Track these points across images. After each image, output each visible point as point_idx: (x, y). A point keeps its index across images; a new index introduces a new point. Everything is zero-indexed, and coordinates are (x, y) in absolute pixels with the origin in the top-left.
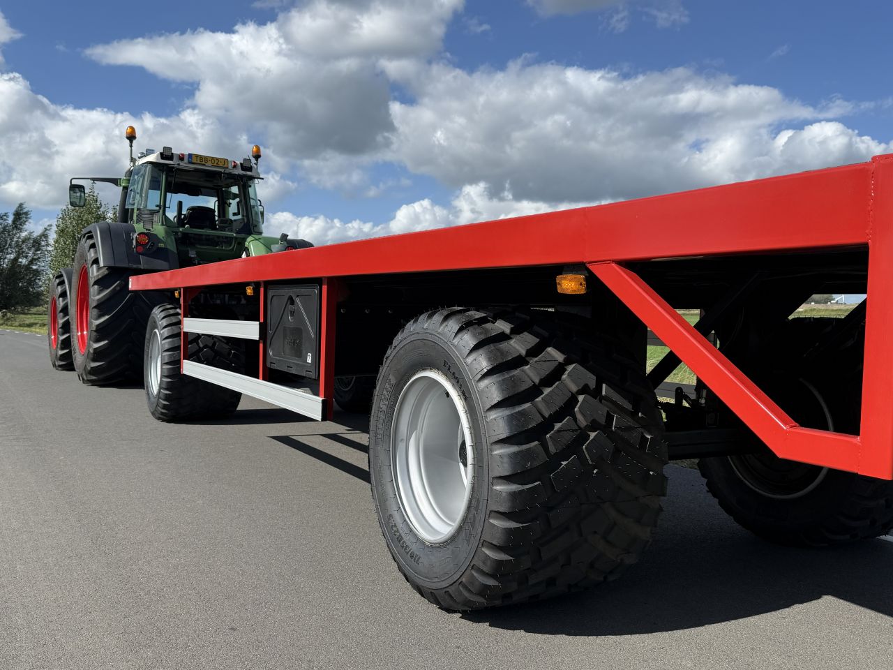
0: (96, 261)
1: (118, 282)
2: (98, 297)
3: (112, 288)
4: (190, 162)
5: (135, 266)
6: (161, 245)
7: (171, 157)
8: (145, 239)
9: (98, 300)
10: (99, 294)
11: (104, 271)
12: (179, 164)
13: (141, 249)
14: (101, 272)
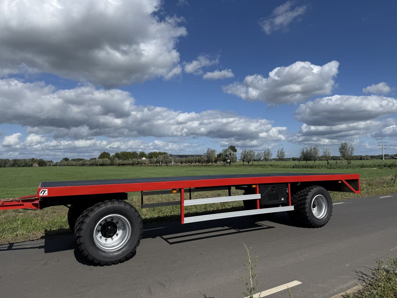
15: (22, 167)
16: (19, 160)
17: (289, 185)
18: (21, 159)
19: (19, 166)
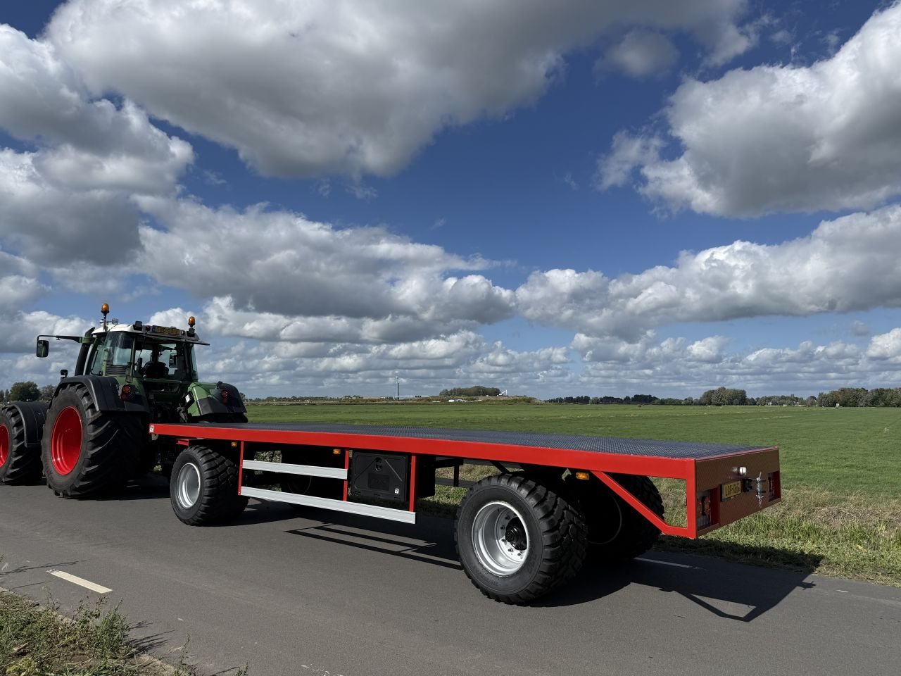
0: (92, 406)
1: (109, 422)
2: (93, 434)
3: (105, 426)
4: (153, 332)
5: (121, 410)
6: (137, 393)
7: (140, 329)
8: (128, 389)
9: (95, 436)
10: (94, 431)
11: (98, 414)
12: (146, 334)
13: (124, 397)
14: (96, 414)
15: (894, 406)
16: (887, 391)
17: (414, 458)
18: (892, 388)
19: (886, 405)
